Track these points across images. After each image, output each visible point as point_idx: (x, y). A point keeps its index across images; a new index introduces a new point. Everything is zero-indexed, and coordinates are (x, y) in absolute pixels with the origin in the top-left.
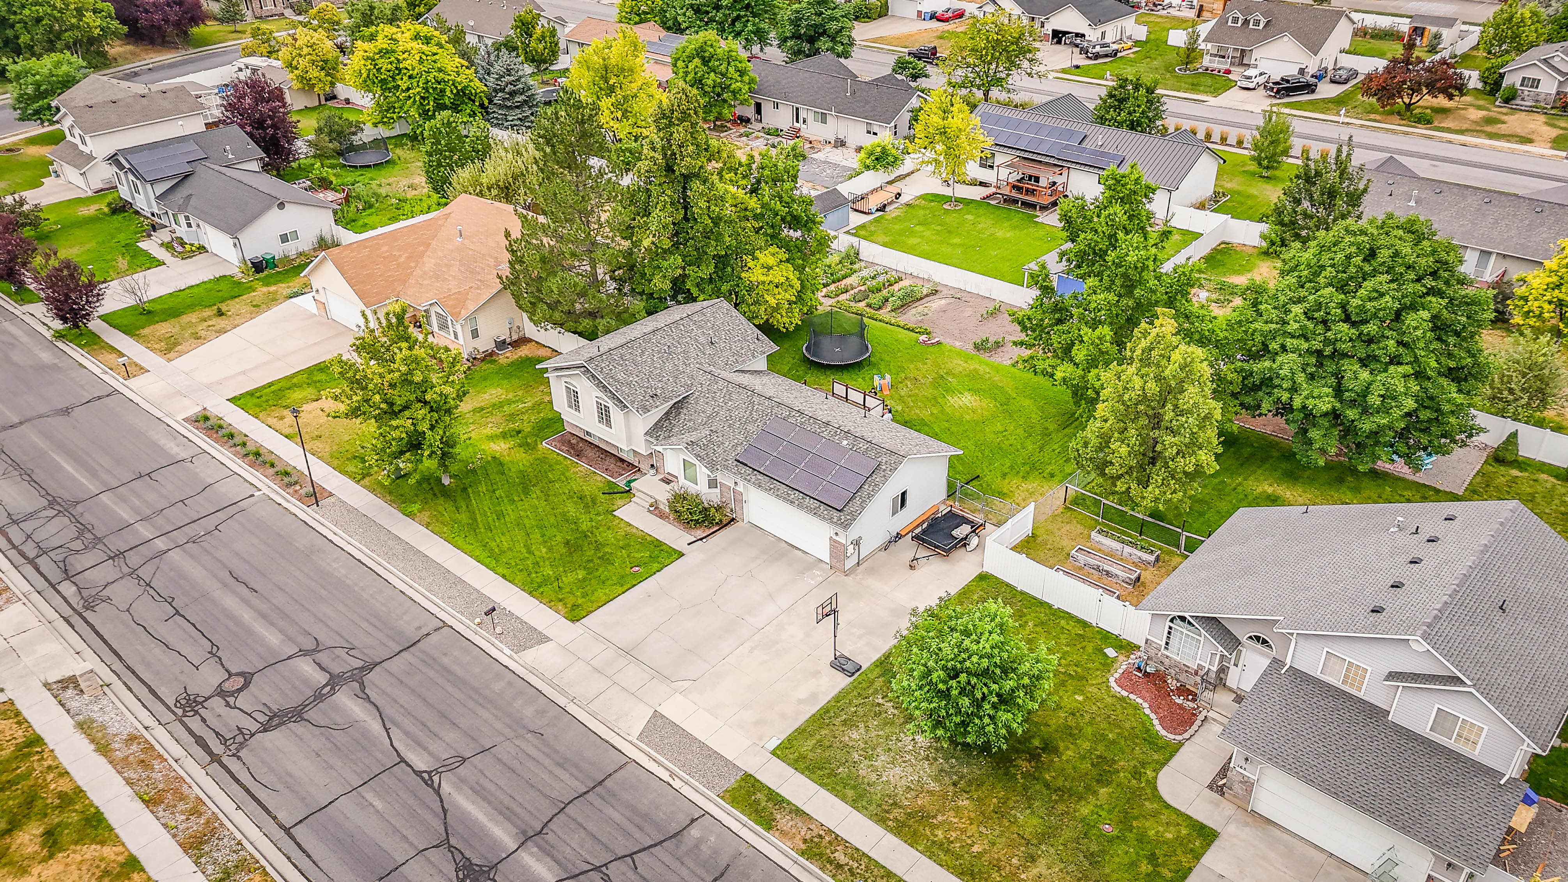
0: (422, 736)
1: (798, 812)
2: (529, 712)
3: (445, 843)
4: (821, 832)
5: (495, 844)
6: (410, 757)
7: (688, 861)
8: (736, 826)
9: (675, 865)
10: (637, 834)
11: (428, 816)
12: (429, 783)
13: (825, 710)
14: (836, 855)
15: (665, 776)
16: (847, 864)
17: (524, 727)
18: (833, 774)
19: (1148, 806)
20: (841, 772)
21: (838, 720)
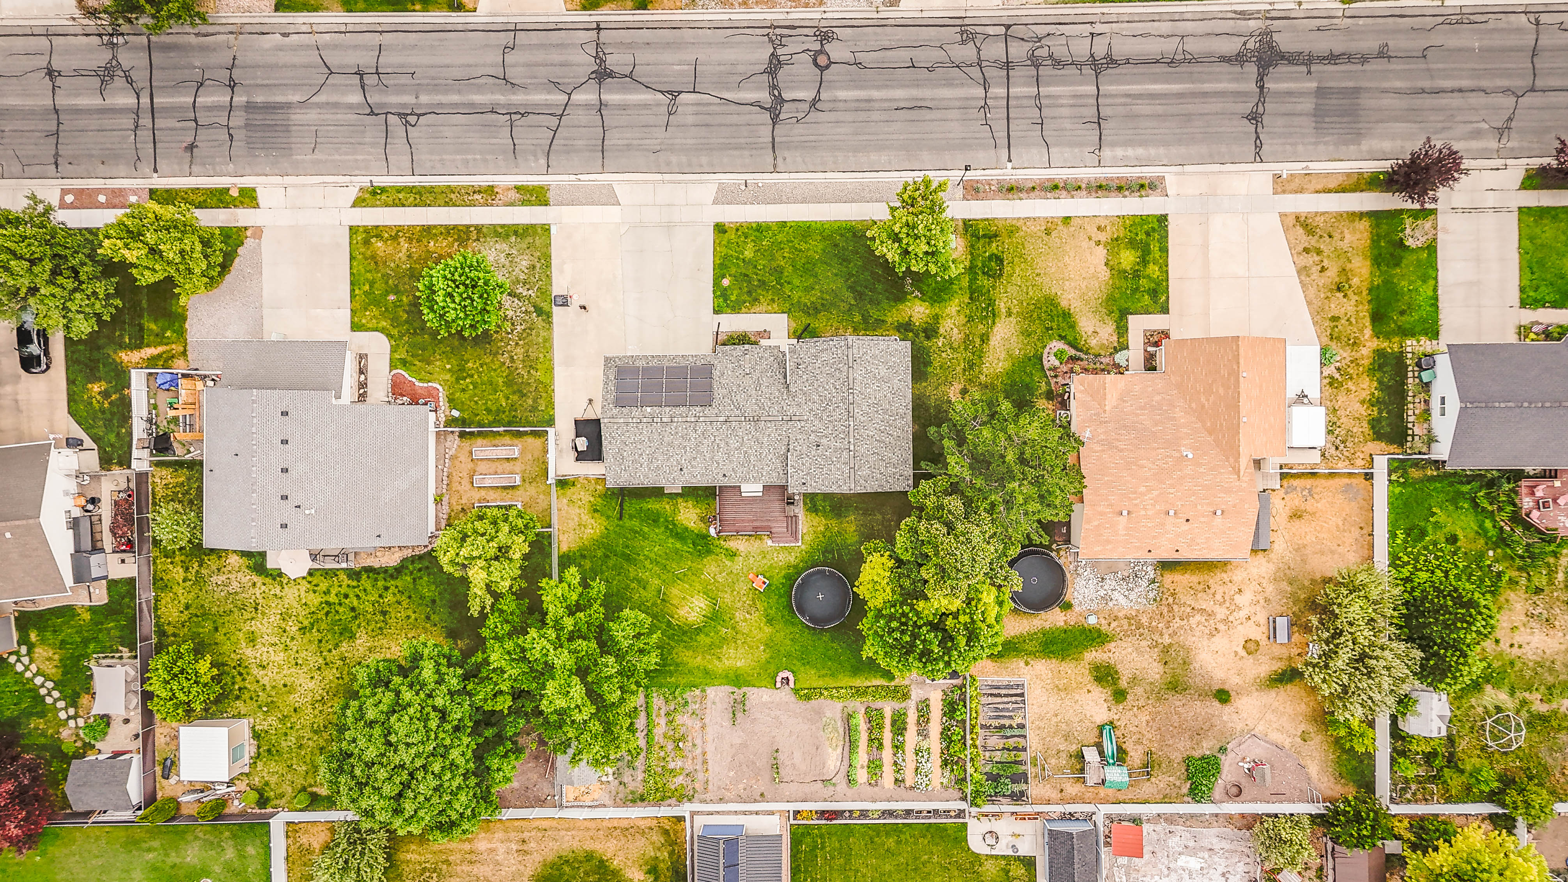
0: (700, 108)
1: (511, 204)
2: (674, 159)
3: (630, 76)
4: (494, 203)
5: (610, 91)
6: (693, 96)
7: (532, 147)
8: (530, 178)
9: (535, 142)
10: (562, 142)
11: (649, 80)
12: (670, 92)
13: (549, 266)
14: (480, 197)
15: (579, 177)
16: (474, 196)
17: (665, 150)
18: (516, 233)
19: (384, 324)
20: (513, 239)
21: (538, 265)
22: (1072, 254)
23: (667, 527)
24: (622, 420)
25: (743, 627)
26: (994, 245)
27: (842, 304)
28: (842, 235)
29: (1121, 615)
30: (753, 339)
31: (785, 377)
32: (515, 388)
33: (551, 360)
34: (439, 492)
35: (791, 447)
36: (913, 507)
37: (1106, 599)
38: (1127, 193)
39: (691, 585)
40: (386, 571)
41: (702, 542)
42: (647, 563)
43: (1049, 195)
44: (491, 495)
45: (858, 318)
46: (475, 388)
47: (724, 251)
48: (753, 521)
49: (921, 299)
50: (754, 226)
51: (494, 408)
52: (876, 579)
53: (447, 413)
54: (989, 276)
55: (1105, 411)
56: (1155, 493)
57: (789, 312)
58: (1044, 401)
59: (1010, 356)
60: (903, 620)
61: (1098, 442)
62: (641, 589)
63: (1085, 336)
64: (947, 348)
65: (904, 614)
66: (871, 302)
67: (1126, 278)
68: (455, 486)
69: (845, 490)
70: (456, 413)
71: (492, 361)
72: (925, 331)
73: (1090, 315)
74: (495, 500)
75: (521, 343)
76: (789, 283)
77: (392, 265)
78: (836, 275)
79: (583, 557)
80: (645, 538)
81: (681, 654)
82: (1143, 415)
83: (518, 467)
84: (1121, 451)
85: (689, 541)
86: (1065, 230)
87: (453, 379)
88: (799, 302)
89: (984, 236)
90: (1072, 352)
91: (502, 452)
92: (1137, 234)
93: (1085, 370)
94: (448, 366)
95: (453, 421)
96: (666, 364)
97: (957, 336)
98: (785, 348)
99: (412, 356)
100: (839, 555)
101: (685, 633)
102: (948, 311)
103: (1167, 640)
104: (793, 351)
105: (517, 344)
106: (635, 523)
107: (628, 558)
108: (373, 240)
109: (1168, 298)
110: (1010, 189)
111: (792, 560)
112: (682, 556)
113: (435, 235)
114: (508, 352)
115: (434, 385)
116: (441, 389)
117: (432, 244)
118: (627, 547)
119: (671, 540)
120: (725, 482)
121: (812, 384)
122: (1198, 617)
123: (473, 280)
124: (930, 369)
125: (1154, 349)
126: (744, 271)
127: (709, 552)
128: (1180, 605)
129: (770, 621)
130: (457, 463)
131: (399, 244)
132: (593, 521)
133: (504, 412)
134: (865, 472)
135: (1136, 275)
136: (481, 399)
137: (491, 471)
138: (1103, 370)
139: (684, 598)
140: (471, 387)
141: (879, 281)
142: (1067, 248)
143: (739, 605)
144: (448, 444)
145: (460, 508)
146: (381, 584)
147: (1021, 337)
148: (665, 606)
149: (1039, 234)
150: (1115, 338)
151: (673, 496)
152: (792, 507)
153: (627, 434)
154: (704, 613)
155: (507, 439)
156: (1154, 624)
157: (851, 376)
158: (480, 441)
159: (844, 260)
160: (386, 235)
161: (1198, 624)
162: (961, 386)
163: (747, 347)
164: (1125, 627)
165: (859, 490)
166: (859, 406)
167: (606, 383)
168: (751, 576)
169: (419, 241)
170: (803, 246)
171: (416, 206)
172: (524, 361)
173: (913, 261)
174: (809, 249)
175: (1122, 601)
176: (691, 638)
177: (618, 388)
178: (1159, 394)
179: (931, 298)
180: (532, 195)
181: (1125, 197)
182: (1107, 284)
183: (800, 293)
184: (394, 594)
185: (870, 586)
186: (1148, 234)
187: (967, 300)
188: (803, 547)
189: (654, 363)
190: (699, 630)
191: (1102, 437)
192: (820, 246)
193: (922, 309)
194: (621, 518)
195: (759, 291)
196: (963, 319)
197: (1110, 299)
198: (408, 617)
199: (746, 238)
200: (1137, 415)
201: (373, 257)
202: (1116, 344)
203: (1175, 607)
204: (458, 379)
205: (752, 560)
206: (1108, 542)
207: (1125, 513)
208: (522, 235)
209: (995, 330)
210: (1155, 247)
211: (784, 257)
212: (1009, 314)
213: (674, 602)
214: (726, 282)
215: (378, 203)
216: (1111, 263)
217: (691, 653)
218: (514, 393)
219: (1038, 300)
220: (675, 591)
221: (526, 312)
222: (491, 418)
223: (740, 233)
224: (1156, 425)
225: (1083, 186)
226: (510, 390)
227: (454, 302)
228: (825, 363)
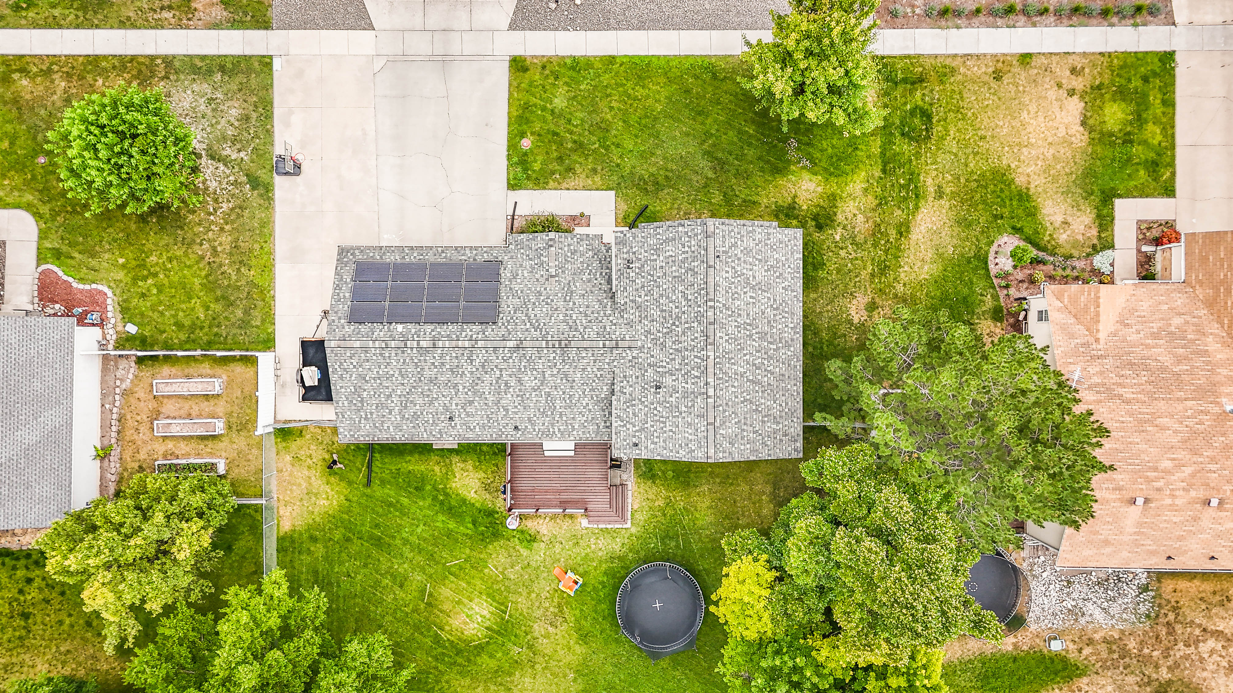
1: (216, 26)
4: (191, 23)
13: (268, 116)
14: (171, 15)
16: (160, 13)
18: (222, 69)
19: (29, 197)
20: (218, 77)
21: (254, 115)
22: (1033, 108)
23: (435, 498)
24: (357, 344)
25: (544, 645)
26: (918, 94)
27: (695, 178)
28: (696, 77)
29: (1097, 637)
30: (564, 226)
31: (609, 281)
32: (219, 293)
33: (271, 253)
34: (106, 443)
35: (617, 388)
36: (807, 488)
37: (1075, 613)
38: (1115, 20)
39: (469, 583)
40: (28, 556)
41: (487, 520)
42: (406, 550)
43: (1000, 22)
44: (183, 447)
45: (717, 198)
46: (160, 291)
47: (524, 97)
48: (560, 492)
49: (810, 171)
50: (569, 61)
51: (187, 322)
52: (746, 599)
53: (120, 328)
54: (911, 139)
55: (1097, 340)
56: (1188, 470)
57: (617, 188)
58: (990, 322)
59: (940, 256)
60: (795, 678)
61: (1090, 388)
62: (396, 589)
63: (1051, 228)
64: (848, 243)
65: (795, 669)
66: (737, 174)
67: (1112, 144)
68: (129, 433)
69: (699, 456)
70: (132, 329)
71: (186, 254)
72: (815, 218)
73: (1059, 198)
74: (187, 455)
75: (227, 227)
76: (618, 146)
77: (43, 112)
78: (687, 135)
79: (313, 539)
80: (404, 514)
81: (454, 683)
82: (1156, 346)
83: (221, 408)
84: (1128, 402)
85: (468, 519)
86: (1023, 75)
87: (129, 279)
88: (631, 173)
89: (905, 81)
90: (1033, 252)
91: (196, 386)
92: (1129, 80)
93: (1051, 278)
94: (121, 261)
95: (127, 340)
96: (430, 258)
97: (862, 226)
98: (609, 238)
99: (70, 245)
100: (687, 542)
101: (459, 652)
102: (849, 189)
103: (1164, 674)
104: (620, 242)
105: (222, 229)
106: (389, 492)
107: (378, 542)
108: (16, 76)
109: (1173, 174)
110: (944, 13)
111: (617, 548)
112: (456, 541)
113: (105, 70)
114: (209, 241)
115: (100, 287)
116: (110, 293)
117: (100, 82)
118: (377, 526)
119: (441, 517)
120: (518, 438)
121: (649, 293)
122: (1211, 643)
123: (132, 125)
124: (821, 274)
125: (1153, 248)
126: (552, 127)
127: (496, 535)
128: (1185, 625)
129: (584, 637)
130: (133, 401)
131: (52, 81)
132: (328, 488)
133: (202, 328)
134: (730, 429)
135: (1128, 140)
136: (169, 307)
137: (182, 412)
138: (1077, 278)
139: (459, 602)
140: (155, 291)
141: (750, 144)
142: (1026, 99)
143: (538, 613)
144: (120, 373)
145: (136, 465)
146: (20, 573)
147: (957, 229)
148: (431, 613)
149: (986, 78)
150: (1094, 232)
151: (446, 453)
152: (618, 472)
153: (367, 365)
154: (488, 624)
155: (206, 367)
156: (1146, 651)
157: (711, 280)
158: (166, 370)
159: (699, 113)
160: (35, 69)
161: (1212, 652)
162: (868, 299)
163: (552, 235)
164: (1104, 655)
165: (722, 457)
166: (723, 326)
167: (337, 287)
168: (557, 571)
169: (81, 78)
170: (640, 92)
171: (77, 27)
172: (231, 254)
173: (810, 104)
174: (647, 97)
175: (1099, 615)
176: (469, 660)
177: (355, 292)
178: (1180, 314)
179: (825, 169)
180: (246, 14)
181: (1112, 25)
182: (1084, 152)
183: (634, 161)
184: (40, 589)
185: (736, 608)
186: (1145, 79)
187: (878, 173)
188: (634, 530)
189: (413, 258)
190: (480, 649)
191: (1096, 380)
192: (664, 93)
193: (811, 186)
194: (369, 483)
195: (575, 157)
196: (871, 201)
197: (1089, 174)
198: (61, 623)
199: (557, 78)
200: (1148, 346)
201: (16, 101)
202: (1095, 241)
203: (1179, 628)
204: (135, 279)
205: (558, 548)
206: (1107, 542)
207: (1140, 501)
208: (232, 70)
209: (919, 217)
210: (1155, 99)
211: (611, 108)
212: (940, 194)
213: (446, 607)
214: (526, 143)
215: (23, 22)
216: (1091, 122)
217: (468, 681)
218: (217, 300)
219: (983, 175)
220: (445, 592)
221: (236, 183)
222: (183, 336)
223: (547, 72)
224: (1179, 362)
225: (1052, 8)
226: (211, 296)
227: (97, 158)
228: (671, 260)
